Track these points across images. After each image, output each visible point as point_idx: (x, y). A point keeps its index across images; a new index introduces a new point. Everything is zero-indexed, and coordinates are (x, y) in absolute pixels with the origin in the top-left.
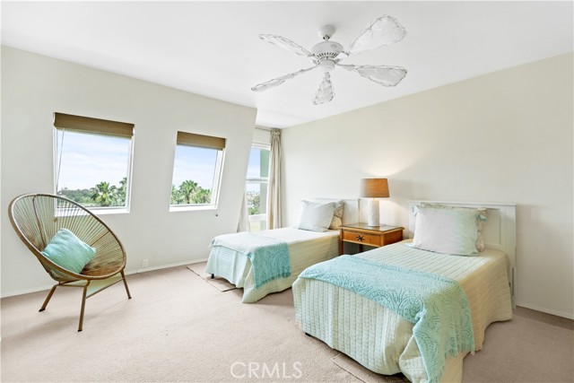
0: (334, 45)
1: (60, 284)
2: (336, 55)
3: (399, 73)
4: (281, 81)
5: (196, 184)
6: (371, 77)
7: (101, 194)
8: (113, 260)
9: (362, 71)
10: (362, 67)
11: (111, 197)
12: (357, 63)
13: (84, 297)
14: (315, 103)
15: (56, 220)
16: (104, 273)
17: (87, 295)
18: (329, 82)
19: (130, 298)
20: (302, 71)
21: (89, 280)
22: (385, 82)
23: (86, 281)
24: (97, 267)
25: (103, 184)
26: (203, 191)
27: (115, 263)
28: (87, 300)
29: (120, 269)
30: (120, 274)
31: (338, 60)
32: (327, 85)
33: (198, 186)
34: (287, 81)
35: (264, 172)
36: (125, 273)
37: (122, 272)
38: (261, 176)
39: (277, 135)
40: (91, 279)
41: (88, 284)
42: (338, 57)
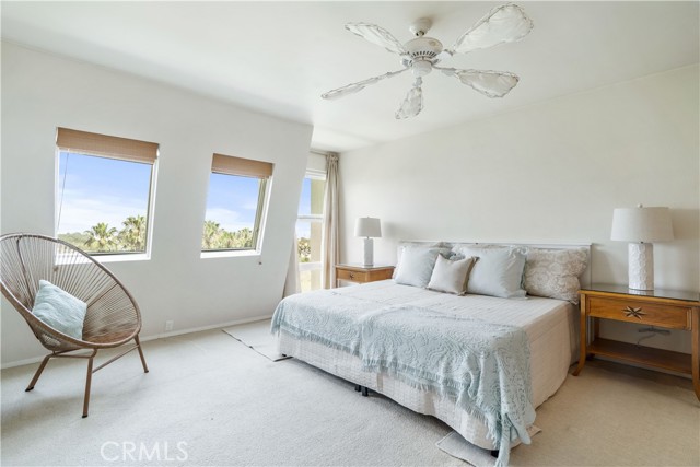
0: (433, 42)
1: (54, 355)
2: (434, 55)
3: (508, 81)
4: (360, 86)
5: (217, 225)
6: (475, 84)
7: (97, 238)
8: (125, 321)
9: (466, 76)
10: (464, 71)
11: (110, 242)
12: (459, 67)
13: (90, 371)
14: (398, 117)
15: (56, 269)
16: (114, 340)
17: (93, 369)
18: (420, 90)
19: (146, 371)
20: (389, 74)
21: (96, 348)
22: (491, 91)
23: (92, 350)
24: (104, 330)
25: (100, 226)
26: (226, 234)
27: (128, 326)
28: (93, 375)
29: (134, 334)
30: (133, 341)
31: (436, 61)
32: (417, 93)
33: (220, 228)
34: (368, 87)
35: (315, 207)
36: (141, 339)
37: (136, 338)
38: (312, 213)
39: (333, 161)
40: (99, 347)
41: (94, 354)
42: (437, 57)
